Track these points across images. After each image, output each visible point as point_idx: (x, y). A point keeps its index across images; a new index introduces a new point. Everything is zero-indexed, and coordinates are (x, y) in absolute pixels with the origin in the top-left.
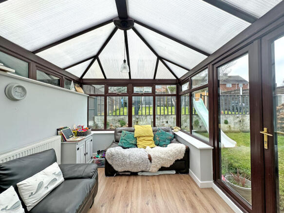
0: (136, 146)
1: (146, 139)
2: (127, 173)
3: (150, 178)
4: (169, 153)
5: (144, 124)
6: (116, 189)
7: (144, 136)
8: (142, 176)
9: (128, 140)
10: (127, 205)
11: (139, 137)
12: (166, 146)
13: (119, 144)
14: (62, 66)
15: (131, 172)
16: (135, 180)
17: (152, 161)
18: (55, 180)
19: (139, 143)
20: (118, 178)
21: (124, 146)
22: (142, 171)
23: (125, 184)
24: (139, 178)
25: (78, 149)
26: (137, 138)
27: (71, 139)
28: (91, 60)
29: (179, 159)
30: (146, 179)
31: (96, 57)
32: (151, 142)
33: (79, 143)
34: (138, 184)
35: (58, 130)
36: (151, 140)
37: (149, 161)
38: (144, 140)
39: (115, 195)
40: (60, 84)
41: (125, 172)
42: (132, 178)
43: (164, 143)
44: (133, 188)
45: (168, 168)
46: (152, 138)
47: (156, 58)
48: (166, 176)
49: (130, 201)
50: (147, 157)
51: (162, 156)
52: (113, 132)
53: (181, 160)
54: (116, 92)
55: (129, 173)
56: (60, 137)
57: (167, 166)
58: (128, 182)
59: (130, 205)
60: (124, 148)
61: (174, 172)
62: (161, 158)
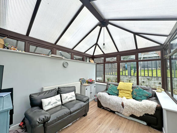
0: (118, 95)
1: (125, 92)
2: (108, 110)
3: (123, 119)
4: (139, 106)
5: (126, 82)
6: (99, 115)
7: (124, 90)
8: (118, 115)
9: (113, 90)
10: (100, 124)
11: (121, 90)
12: (141, 100)
13: (107, 91)
14: (83, 52)
15: (110, 109)
16: (112, 115)
17: (124, 107)
18: (71, 98)
19: (120, 94)
20: (103, 110)
21: (110, 93)
22: (118, 112)
23: (105, 115)
24: (115, 116)
25: (86, 89)
26: (119, 90)
27: (84, 84)
28: (95, 46)
29: (150, 114)
30: (119, 118)
31: (96, 44)
32: (128, 95)
33: (87, 86)
34: (112, 118)
35: (80, 79)
36: (129, 94)
37: (122, 106)
38: (123, 92)
39: (97, 117)
40: (83, 60)
41: (107, 108)
42: (111, 113)
43: (140, 98)
44: (108, 118)
45: (138, 117)
46: (130, 93)
47: (132, 35)
48: (136, 123)
49: (102, 123)
50: (121, 104)
51: (133, 106)
52: (106, 84)
53: (151, 115)
54: (111, 61)
55: (109, 110)
56: (80, 82)
57: (136, 115)
58: (107, 114)
59: (101, 125)
60: (109, 94)
61: (145, 124)
62: (131, 108)
